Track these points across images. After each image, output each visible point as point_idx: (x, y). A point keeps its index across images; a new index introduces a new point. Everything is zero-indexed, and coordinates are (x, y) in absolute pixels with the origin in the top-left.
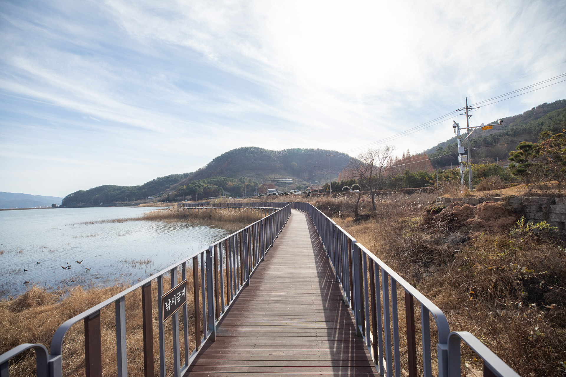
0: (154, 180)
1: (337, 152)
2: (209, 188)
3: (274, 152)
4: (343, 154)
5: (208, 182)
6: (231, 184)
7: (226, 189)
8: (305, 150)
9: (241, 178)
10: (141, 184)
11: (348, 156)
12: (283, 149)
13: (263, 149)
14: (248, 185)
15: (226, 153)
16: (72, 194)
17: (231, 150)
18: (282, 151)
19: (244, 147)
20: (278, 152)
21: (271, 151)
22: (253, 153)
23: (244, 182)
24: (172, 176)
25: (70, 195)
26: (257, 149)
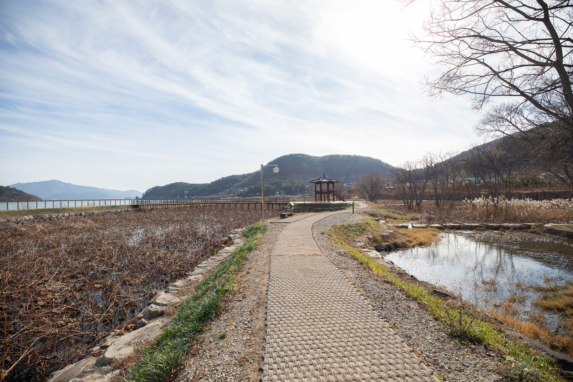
0: (219, 180)
1: (371, 158)
2: (269, 188)
3: (317, 157)
4: (377, 160)
5: (268, 183)
6: (284, 185)
7: (282, 189)
8: (343, 156)
9: (292, 180)
10: (209, 182)
11: (381, 162)
12: (324, 155)
13: (308, 155)
14: (297, 186)
15: (278, 158)
16: (151, 189)
17: (282, 156)
18: (324, 157)
19: (292, 153)
20: (320, 157)
21: (314, 157)
22: (299, 158)
23: (294, 184)
24: (233, 176)
25: (149, 190)
26: (303, 155)
